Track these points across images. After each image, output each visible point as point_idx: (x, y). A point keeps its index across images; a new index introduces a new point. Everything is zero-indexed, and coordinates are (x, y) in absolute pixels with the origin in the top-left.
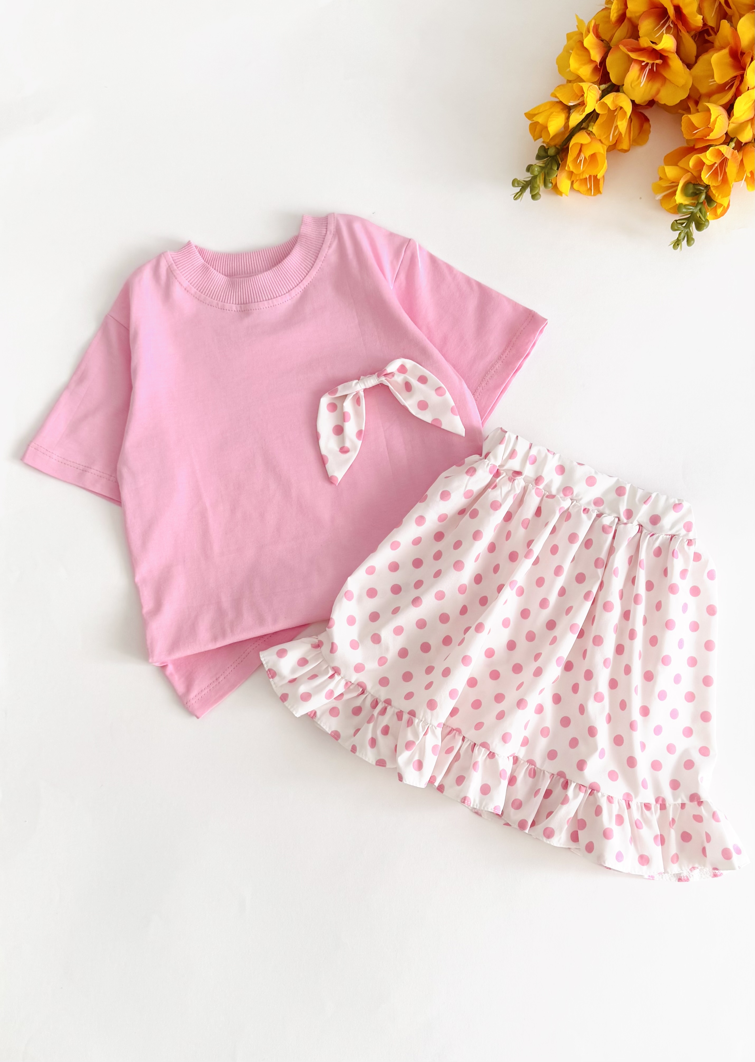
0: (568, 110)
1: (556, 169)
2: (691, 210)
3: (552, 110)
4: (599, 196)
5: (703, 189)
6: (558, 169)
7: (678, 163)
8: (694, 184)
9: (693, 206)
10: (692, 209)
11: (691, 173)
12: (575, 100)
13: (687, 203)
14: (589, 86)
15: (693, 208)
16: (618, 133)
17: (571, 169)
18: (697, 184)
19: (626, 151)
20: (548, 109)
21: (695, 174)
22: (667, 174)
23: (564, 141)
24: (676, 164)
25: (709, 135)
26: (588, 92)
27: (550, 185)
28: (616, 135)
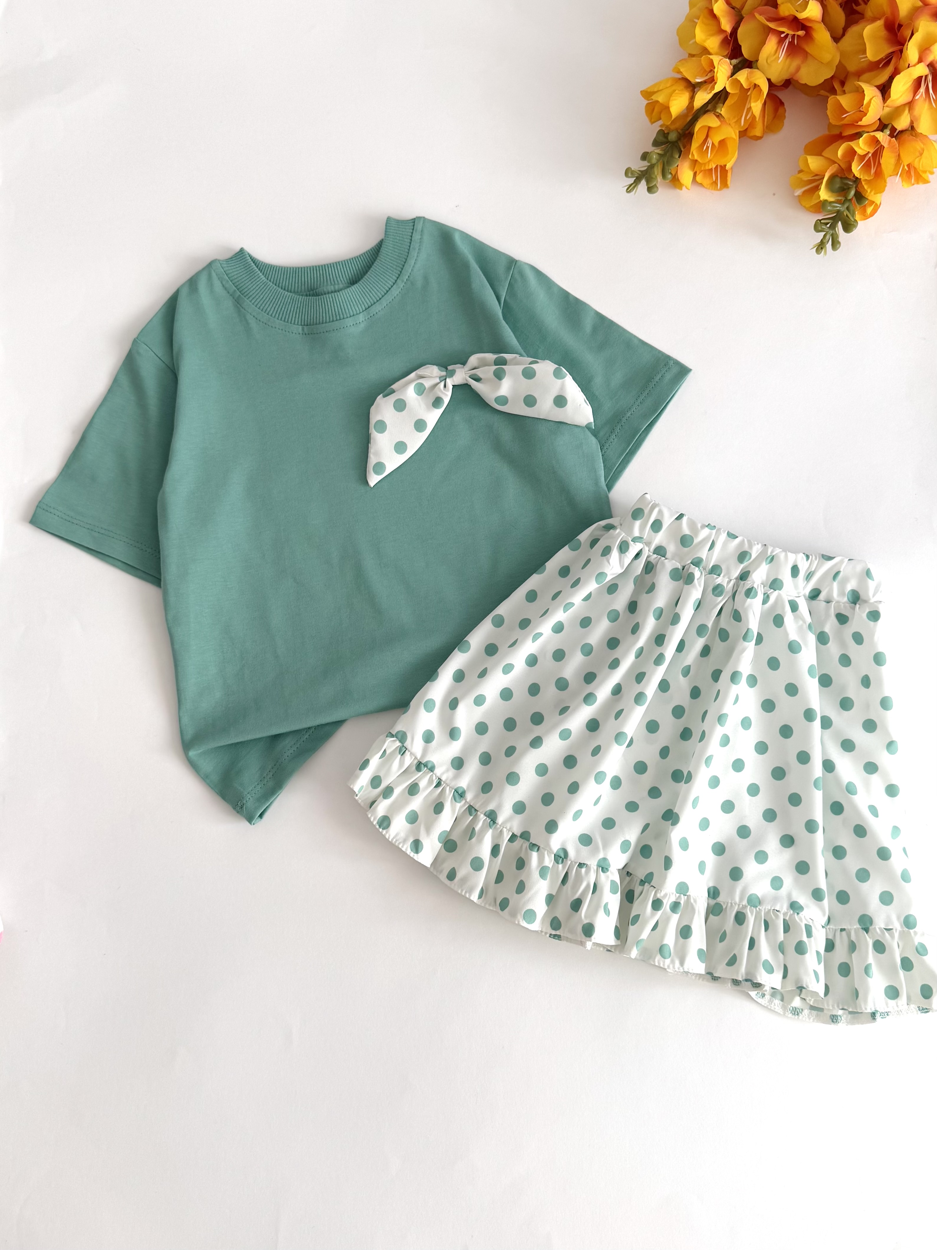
0: (693, 88)
1: (677, 157)
2: (838, 208)
3: (674, 88)
4: (725, 191)
5: (851, 183)
6: (679, 157)
7: (821, 153)
8: (841, 178)
9: (840, 204)
10: (838, 206)
11: (839, 164)
12: (701, 76)
13: (832, 199)
14: (719, 60)
15: (840, 206)
16: (751, 115)
17: (696, 157)
18: (844, 178)
19: (758, 138)
20: (670, 86)
21: (843, 166)
22: (810, 165)
23: (687, 125)
24: (819, 154)
25: (861, 120)
26: (719, 66)
27: (670, 176)
28: (749, 118)
